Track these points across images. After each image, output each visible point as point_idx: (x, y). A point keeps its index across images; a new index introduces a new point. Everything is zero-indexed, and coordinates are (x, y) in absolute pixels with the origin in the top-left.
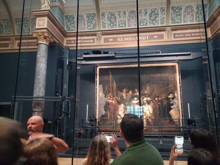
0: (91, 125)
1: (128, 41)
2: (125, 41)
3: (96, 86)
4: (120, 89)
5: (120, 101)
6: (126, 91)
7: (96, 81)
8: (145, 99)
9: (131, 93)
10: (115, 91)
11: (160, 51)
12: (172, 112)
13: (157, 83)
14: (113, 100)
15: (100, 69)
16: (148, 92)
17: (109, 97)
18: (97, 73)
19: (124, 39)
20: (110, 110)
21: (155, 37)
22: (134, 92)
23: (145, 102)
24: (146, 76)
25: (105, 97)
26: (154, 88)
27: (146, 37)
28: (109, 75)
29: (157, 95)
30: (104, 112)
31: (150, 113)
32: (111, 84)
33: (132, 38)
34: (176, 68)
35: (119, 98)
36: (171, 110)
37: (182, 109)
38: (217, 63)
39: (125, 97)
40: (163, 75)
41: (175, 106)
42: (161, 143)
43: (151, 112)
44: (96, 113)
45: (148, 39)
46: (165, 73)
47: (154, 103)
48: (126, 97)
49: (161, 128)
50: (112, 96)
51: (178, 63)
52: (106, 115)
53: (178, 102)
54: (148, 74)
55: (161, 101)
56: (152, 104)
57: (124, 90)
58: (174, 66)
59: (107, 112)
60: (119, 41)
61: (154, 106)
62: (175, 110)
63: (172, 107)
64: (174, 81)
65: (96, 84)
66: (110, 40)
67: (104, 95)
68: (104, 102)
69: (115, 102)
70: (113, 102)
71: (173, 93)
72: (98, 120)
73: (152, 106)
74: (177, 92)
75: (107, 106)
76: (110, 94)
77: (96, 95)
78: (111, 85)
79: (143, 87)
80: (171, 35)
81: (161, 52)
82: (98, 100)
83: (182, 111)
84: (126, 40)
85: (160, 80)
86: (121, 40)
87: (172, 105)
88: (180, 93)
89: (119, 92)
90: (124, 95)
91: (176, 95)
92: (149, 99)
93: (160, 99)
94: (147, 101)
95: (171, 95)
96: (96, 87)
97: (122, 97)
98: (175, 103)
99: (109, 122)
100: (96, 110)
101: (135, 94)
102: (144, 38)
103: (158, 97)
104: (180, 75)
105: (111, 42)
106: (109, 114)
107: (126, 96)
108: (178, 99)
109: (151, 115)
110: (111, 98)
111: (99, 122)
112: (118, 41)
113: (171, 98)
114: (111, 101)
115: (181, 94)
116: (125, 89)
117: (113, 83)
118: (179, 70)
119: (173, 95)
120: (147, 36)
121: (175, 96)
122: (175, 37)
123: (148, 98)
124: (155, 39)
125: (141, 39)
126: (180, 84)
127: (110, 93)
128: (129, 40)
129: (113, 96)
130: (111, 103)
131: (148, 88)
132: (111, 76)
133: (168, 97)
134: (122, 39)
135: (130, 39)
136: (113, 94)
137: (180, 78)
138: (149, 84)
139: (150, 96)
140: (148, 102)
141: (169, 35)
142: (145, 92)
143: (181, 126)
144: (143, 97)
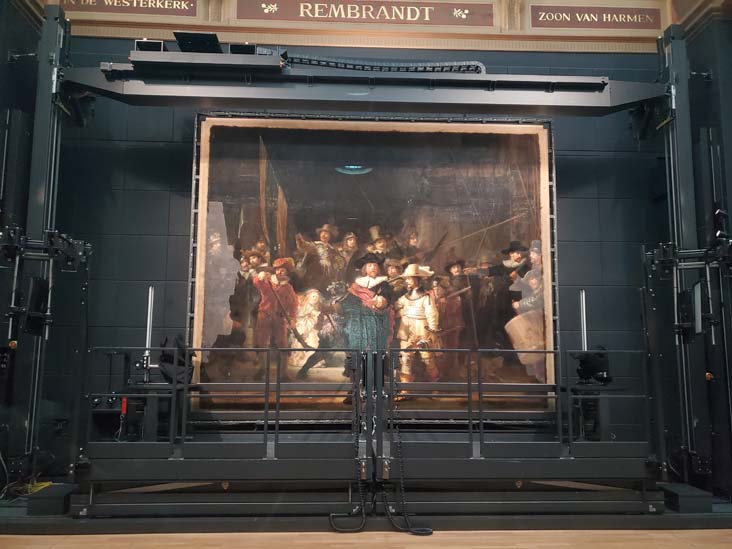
0: (168, 378)
1: (346, 20)
2: (333, 20)
3: (196, 207)
4: (305, 224)
5: (301, 275)
6: (331, 234)
7: (194, 182)
8: (410, 271)
9: (351, 243)
10: (280, 234)
11: (480, 64)
12: (517, 327)
13: (460, 205)
14: (274, 273)
15: (215, 129)
16: (423, 243)
17: (254, 260)
18: (198, 147)
19: (326, 11)
20: (255, 313)
21: (457, 13)
22: (364, 239)
23: (410, 282)
24: (419, 172)
25: (237, 255)
26: (445, 228)
27: (422, 12)
28: (256, 157)
29: (459, 254)
30: (228, 324)
31: (427, 327)
32: (263, 196)
33: (360, 11)
34: (538, 146)
35: (299, 265)
36: (512, 317)
37: (554, 314)
38: (703, 130)
39: (324, 262)
40: (487, 173)
41: (526, 302)
42: (476, 454)
43: (432, 326)
44: (192, 326)
45: (427, 18)
46: (495, 163)
47: (444, 288)
48: (332, 259)
49: (480, 389)
50: (268, 254)
51: (548, 125)
52: (237, 336)
53: (540, 285)
54: (426, 167)
55: (475, 281)
56: (436, 291)
57: (324, 233)
58: (532, 139)
59: (244, 325)
60: (307, 18)
61: (443, 300)
62: (529, 318)
63: (516, 305)
64: (530, 197)
65: (193, 196)
66: (266, 11)
67: (231, 248)
68: (232, 282)
69: (280, 279)
70: (274, 279)
71: (525, 251)
72: (197, 359)
73: (436, 301)
74: (540, 246)
75: (242, 297)
76: (259, 245)
77: (195, 249)
78: (263, 205)
79: (405, 221)
80: (522, 10)
81: (483, 68)
82: (203, 270)
83: (554, 321)
84: (336, 15)
85: (474, 194)
86: (317, 15)
87: (518, 296)
88: (549, 250)
89: (300, 235)
90: (321, 251)
91: (533, 256)
92: (425, 269)
93: (469, 271)
94: (417, 279)
95: (515, 255)
96: (193, 211)
97: (313, 258)
98: (530, 290)
99: (248, 366)
100: (192, 312)
101: (369, 249)
102: (413, 15)
103: (461, 264)
104: (554, 175)
105: (270, 16)
106: (250, 333)
107: (332, 255)
108: (542, 272)
109: (432, 337)
110: (263, 261)
111: (203, 365)
112: (302, 15)
113: (514, 269)
114: (261, 275)
115: (553, 253)
116: (325, 227)
117: (273, 194)
118: (550, 154)
119: (522, 258)
120: (427, 9)
121: (529, 259)
122: (536, 23)
123: (420, 268)
124: (459, 21)
125: (402, 17)
126: (552, 213)
127: (258, 240)
128: (349, 16)
129: (274, 256)
130: (261, 282)
131: (423, 224)
132: (263, 165)
133: (502, 266)
134: (317, 10)
135: (353, 14)
136: (272, 244)
137: (554, 189)
138: (427, 207)
139: (428, 259)
140: (423, 285)
141: (517, 9)
142: (412, 242)
143: (551, 381)
144: (403, 262)
